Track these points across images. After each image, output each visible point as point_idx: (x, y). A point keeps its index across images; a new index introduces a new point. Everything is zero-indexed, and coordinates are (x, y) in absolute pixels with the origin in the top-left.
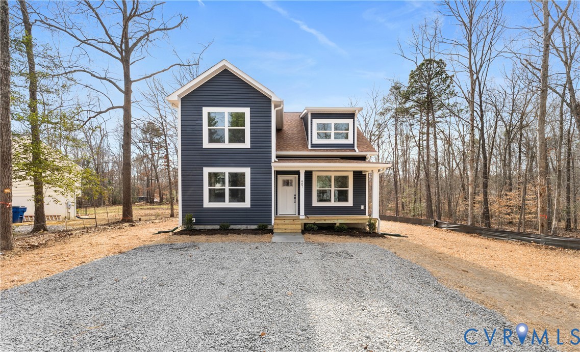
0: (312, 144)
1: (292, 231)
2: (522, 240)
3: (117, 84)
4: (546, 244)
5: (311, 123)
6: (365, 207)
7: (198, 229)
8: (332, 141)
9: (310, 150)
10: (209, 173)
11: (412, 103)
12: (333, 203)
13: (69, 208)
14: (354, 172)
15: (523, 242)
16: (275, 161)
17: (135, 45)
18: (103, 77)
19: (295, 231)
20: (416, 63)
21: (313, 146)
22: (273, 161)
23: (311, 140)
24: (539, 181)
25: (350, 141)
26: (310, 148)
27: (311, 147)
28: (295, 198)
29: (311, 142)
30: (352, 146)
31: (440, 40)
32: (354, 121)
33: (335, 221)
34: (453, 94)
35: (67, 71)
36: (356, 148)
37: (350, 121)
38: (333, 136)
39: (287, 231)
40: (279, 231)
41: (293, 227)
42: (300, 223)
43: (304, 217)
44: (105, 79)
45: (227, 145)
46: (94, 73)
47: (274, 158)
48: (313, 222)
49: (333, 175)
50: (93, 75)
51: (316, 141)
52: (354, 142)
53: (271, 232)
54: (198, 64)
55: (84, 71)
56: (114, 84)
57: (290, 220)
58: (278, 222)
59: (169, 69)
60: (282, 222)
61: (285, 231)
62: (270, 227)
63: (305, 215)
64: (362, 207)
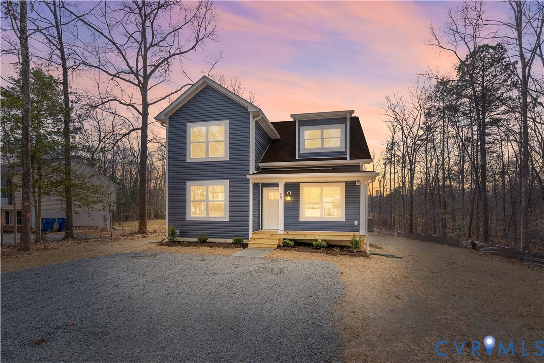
1: (268, 246)
3: (137, 108)
5: (299, 131)
6: (359, 223)
7: (182, 241)
8: (322, 149)
9: (298, 161)
12: (322, 218)
13: (106, 221)
14: (347, 182)
16: (253, 174)
17: (153, 71)
18: (128, 103)
19: (271, 246)
20: (455, 53)
21: (300, 155)
22: (250, 173)
23: (299, 150)
25: (341, 148)
26: (296, 158)
27: (298, 157)
29: (299, 152)
33: (317, 237)
35: (104, 101)
36: (348, 156)
39: (262, 246)
40: (254, 246)
41: (270, 242)
42: (278, 238)
44: (129, 105)
45: (207, 158)
46: (122, 101)
50: (121, 103)
51: (303, 151)
52: (346, 150)
55: (115, 100)
57: (269, 235)
58: (256, 236)
59: (181, 89)
60: (260, 236)
61: (260, 246)
62: (245, 241)
63: (284, 230)
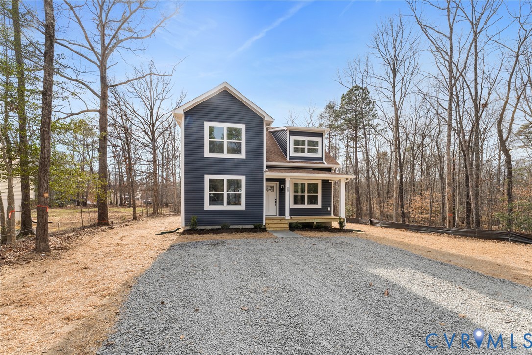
0: (290, 157)
1: (282, 229)
2: (438, 233)
3: (91, 87)
4: (454, 235)
5: (290, 139)
6: (331, 209)
8: (306, 154)
9: (289, 162)
10: (210, 179)
11: (342, 121)
12: (306, 206)
14: (323, 181)
15: (439, 234)
16: (266, 171)
19: (284, 229)
20: (347, 88)
21: (291, 158)
22: (264, 170)
23: (290, 153)
24: (447, 190)
25: (319, 155)
26: (288, 159)
28: (276, 202)
29: (290, 155)
30: (321, 159)
31: (373, 75)
32: (322, 139)
33: (313, 221)
34: (374, 116)
36: (324, 161)
37: (319, 139)
38: (306, 150)
39: (278, 229)
40: (271, 230)
41: (281, 226)
42: (286, 222)
43: (289, 218)
44: (76, 80)
45: (225, 155)
47: (265, 168)
48: (296, 222)
49: (306, 182)
50: (62, 76)
51: (293, 154)
52: (323, 157)
53: (265, 230)
54: (172, 75)
56: (88, 87)
58: (268, 222)
60: (271, 222)
61: (276, 229)
63: (290, 216)
64: (329, 209)
